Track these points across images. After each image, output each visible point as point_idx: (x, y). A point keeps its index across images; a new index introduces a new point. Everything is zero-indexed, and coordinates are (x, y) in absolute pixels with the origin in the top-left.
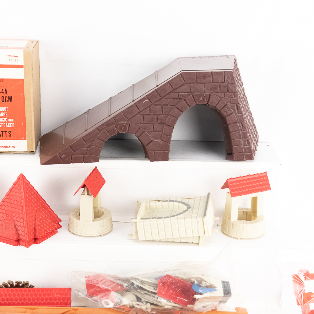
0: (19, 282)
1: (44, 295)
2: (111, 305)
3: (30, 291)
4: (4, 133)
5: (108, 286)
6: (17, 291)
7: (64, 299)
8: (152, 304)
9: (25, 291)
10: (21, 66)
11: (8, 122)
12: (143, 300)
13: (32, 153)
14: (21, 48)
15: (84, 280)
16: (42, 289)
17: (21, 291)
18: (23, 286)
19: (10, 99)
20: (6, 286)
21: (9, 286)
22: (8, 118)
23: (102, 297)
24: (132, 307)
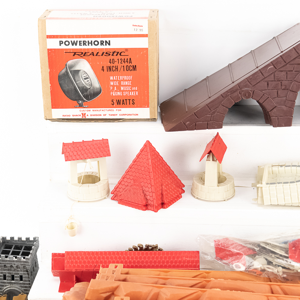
0: (149, 246)
1: (174, 258)
2: (243, 269)
3: (159, 254)
4: (128, 101)
5: (239, 250)
6: (147, 254)
7: (193, 262)
8: (284, 268)
9: (155, 254)
10: (146, 36)
11: (132, 91)
12: (274, 263)
13: (154, 120)
14: (145, 18)
15: (213, 244)
16: (172, 253)
17: (151, 254)
18: (152, 249)
19: (135, 68)
20: (136, 249)
21: (139, 249)
22: (132, 86)
23: (234, 260)
24: (263, 270)
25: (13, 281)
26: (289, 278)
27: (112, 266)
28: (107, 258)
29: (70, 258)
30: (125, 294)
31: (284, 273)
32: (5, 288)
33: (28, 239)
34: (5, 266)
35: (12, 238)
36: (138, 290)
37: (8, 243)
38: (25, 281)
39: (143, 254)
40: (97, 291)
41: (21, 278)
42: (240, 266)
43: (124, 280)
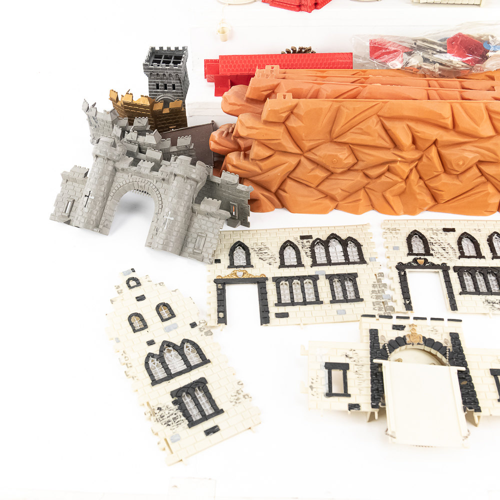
0: (302, 48)
1: (327, 60)
2: (399, 66)
3: (313, 56)
5: (396, 47)
6: (301, 57)
7: (346, 63)
8: (441, 64)
9: (309, 56)
12: (431, 60)
15: (368, 44)
16: (325, 55)
17: (305, 56)
18: (305, 52)
20: (288, 52)
21: (292, 52)
23: (392, 58)
24: (420, 68)
25: (165, 90)
26: (446, 75)
27: (268, 67)
28: (262, 61)
29: (224, 62)
30: (286, 91)
31: (440, 70)
32: (158, 97)
33: (177, 48)
34: (158, 74)
35: (161, 48)
36: (298, 87)
37: (157, 53)
38: (178, 89)
39: (296, 56)
40: (259, 88)
41: (174, 86)
42: (397, 64)
43: (284, 78)
